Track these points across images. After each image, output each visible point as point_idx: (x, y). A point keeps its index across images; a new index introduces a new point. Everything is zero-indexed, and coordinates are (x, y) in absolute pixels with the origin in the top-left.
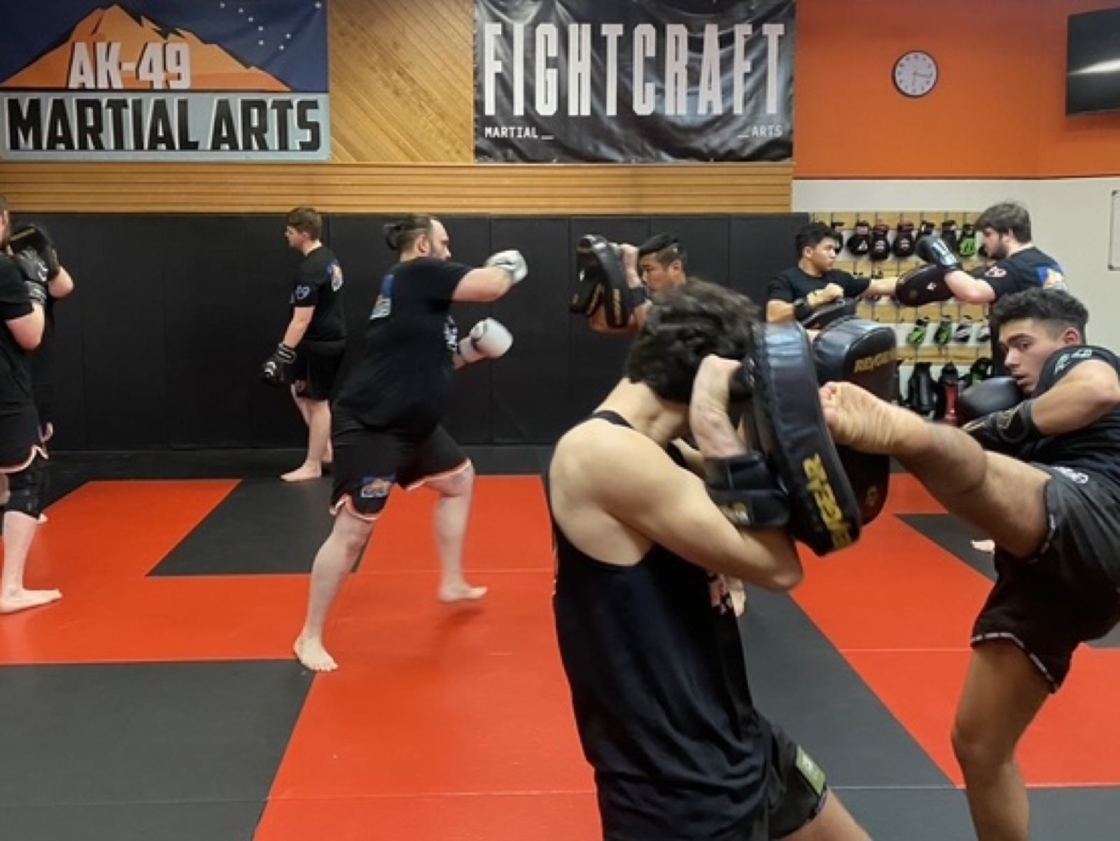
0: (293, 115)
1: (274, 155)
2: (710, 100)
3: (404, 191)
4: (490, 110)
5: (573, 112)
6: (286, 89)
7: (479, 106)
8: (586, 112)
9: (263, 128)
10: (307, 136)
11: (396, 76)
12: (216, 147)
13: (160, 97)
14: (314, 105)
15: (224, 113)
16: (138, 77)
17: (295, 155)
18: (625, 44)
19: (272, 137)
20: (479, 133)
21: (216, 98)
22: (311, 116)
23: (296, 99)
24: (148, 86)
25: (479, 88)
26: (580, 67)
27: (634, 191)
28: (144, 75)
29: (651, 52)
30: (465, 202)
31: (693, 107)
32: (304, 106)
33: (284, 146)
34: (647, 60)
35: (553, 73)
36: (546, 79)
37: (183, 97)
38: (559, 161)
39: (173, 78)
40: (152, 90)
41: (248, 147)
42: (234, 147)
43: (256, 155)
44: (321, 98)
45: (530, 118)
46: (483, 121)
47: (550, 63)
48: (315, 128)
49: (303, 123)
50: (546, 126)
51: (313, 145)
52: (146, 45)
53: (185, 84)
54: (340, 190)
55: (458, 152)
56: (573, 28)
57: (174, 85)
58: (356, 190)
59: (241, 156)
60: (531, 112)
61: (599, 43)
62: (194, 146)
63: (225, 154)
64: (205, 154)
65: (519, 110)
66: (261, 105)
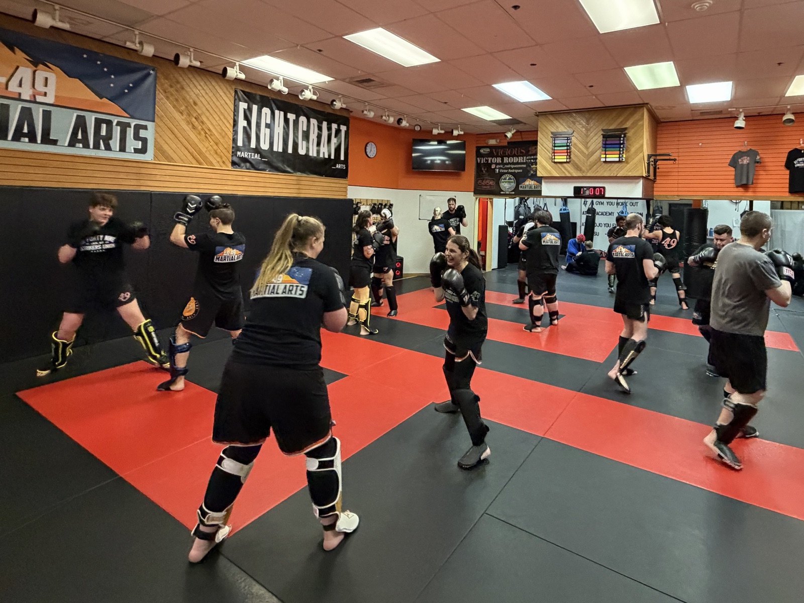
0: (130, 132)
1: (115, 154)
2: (324, 152)
3: (194, 180)
4: (240, 143)
5: (275, 149)
6: (126, 115)
7: (235, 140)
8: (281, 150)
9: (109, 136)
10: (139, 145)
11: (194, 119)
12: (72, 144)
13: (27, 105)
14: (145, 128)
15: (81, 124)
16: (7, 88)
17: (129, 155)
18: (296, 122)
19: (115, 143)
20: (234, 154)
21: (75, 114)
22: (142, 134)
23: (133, 122)
24: (17, 97)
25: (235, 132)
26: (279, 130)
27: (297, 187)
28: (13, 87)
29: (305, 129)
30: (226, 188)
31: (318, 152)
32: (138, 128)
33: (123, 149)
34: (303, 131)
35: (268, 130)
36: (265, 132)
37: (47, 108)
38: (269, 171)
39: (40, 94)
40: (19, 99)
41: (97, 146)
42: (86, 146)
43: (102, 153)
44: (150, 125)
45: (257, 150)
46: (236, 149)
47: (268, 126)
48: (145, 141)
49: (137, 137)
50: (264, 154)
51: (143, 150)
52: (17, 68)
53: (50, 99)
54: (158, 178)
55: (224, 162)
56: (277, 112)
57: (40, 99)
58: (168, 178)
59: (91, 152)
60: (258, 147)
61: (286, 121)
62: (54, 142)
63: (79, 150)
64: (63, 148)
65: (253, 145)
66: (109, 123)
